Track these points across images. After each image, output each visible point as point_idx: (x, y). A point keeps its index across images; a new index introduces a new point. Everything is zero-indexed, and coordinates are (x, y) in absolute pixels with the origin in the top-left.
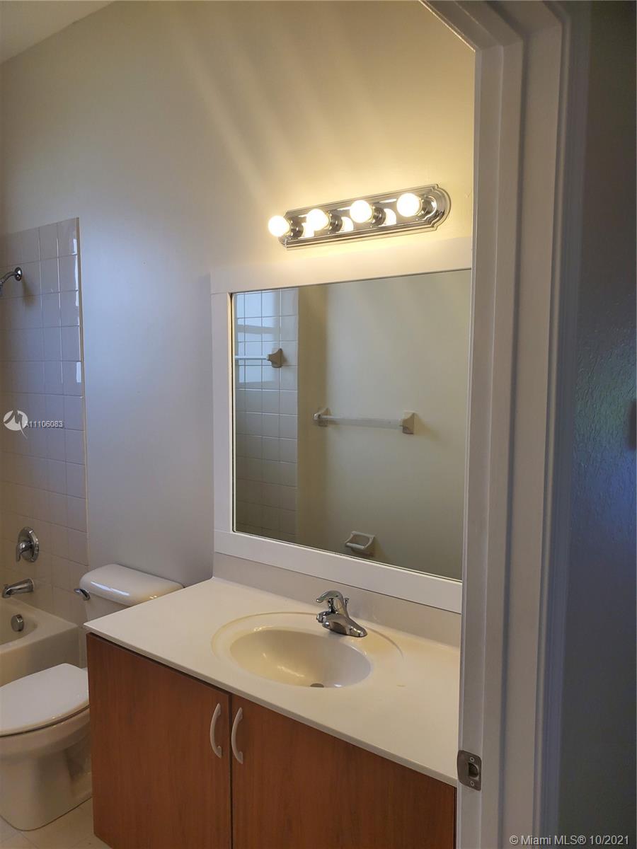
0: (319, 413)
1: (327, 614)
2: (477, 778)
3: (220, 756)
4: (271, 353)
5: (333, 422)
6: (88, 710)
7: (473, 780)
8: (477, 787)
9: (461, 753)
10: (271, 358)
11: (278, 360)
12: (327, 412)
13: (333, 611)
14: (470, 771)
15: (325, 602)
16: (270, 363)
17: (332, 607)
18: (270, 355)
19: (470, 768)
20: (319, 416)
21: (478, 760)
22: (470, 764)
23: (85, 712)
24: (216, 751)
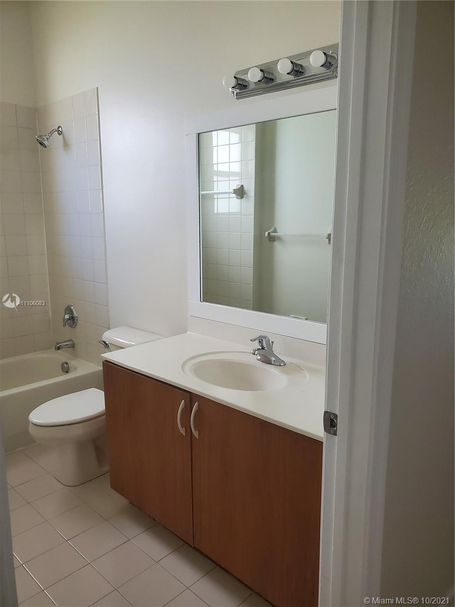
0: (269, 232)
1: (258, 349)
2: (335, 428)
3: (184, 435)
4: (235, 188)
5: (279, 238)
6: (105, 416)
7: (333, 430)
8: (335, 434)
9: (326, 413)
10: (235, 192)
11: (240, 192)
12: (275, 231)
13: (263, 348)
14: (331, 425)
15: (257, 342)
16: (234, 195)
17: (262, 346)
18: (234, 190)
19: (331, 423)
20: (269, 234)
21: (336, 416)
22: (331, 419)
23: (102, 417)
24: (182, 431)
